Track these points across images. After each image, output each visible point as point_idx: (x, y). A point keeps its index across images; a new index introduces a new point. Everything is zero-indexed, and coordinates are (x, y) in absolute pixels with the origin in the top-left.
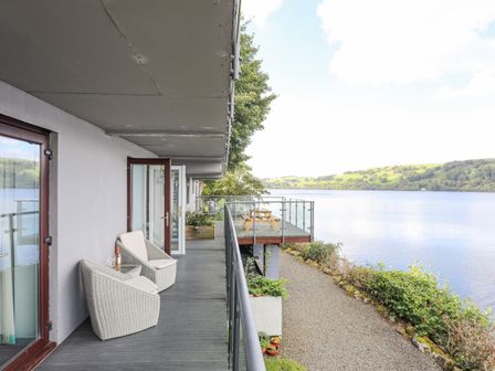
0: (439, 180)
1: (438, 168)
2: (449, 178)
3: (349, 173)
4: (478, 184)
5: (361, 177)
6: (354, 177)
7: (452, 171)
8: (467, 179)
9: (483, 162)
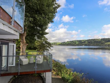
0: (86, 43)
1: (86, 41)
2: (88, 43)
3: (68, 42)
4: (94, 44)
5: (71, 42)
6: (69, 42)
7: (89, 41)
8: (92, 43)
9: (95, 39)
